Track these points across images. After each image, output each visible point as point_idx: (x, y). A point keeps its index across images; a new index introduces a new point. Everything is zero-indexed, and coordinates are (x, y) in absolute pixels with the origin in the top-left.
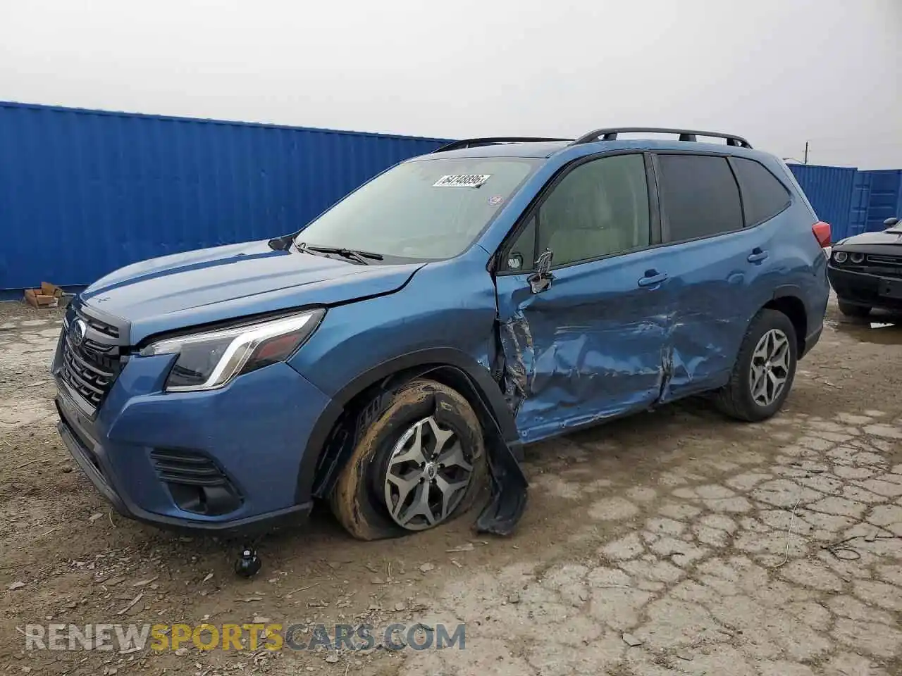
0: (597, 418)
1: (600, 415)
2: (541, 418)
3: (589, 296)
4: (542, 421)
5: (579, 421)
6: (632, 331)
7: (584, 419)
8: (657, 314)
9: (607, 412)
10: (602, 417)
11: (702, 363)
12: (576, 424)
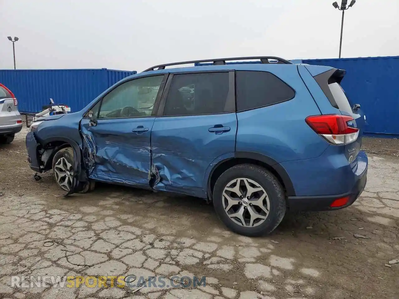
0: (125, 182)
1: (127, 182)
2: (104, 173)
3: (118, 132)
4: (103, 174)
5: (117, 180)
6: (137, 151)
7: (119, 181)
8: (147, 146)
9: (129, 182)
10: (127, 183)
11: (178, 178)
12: (116, 181)
